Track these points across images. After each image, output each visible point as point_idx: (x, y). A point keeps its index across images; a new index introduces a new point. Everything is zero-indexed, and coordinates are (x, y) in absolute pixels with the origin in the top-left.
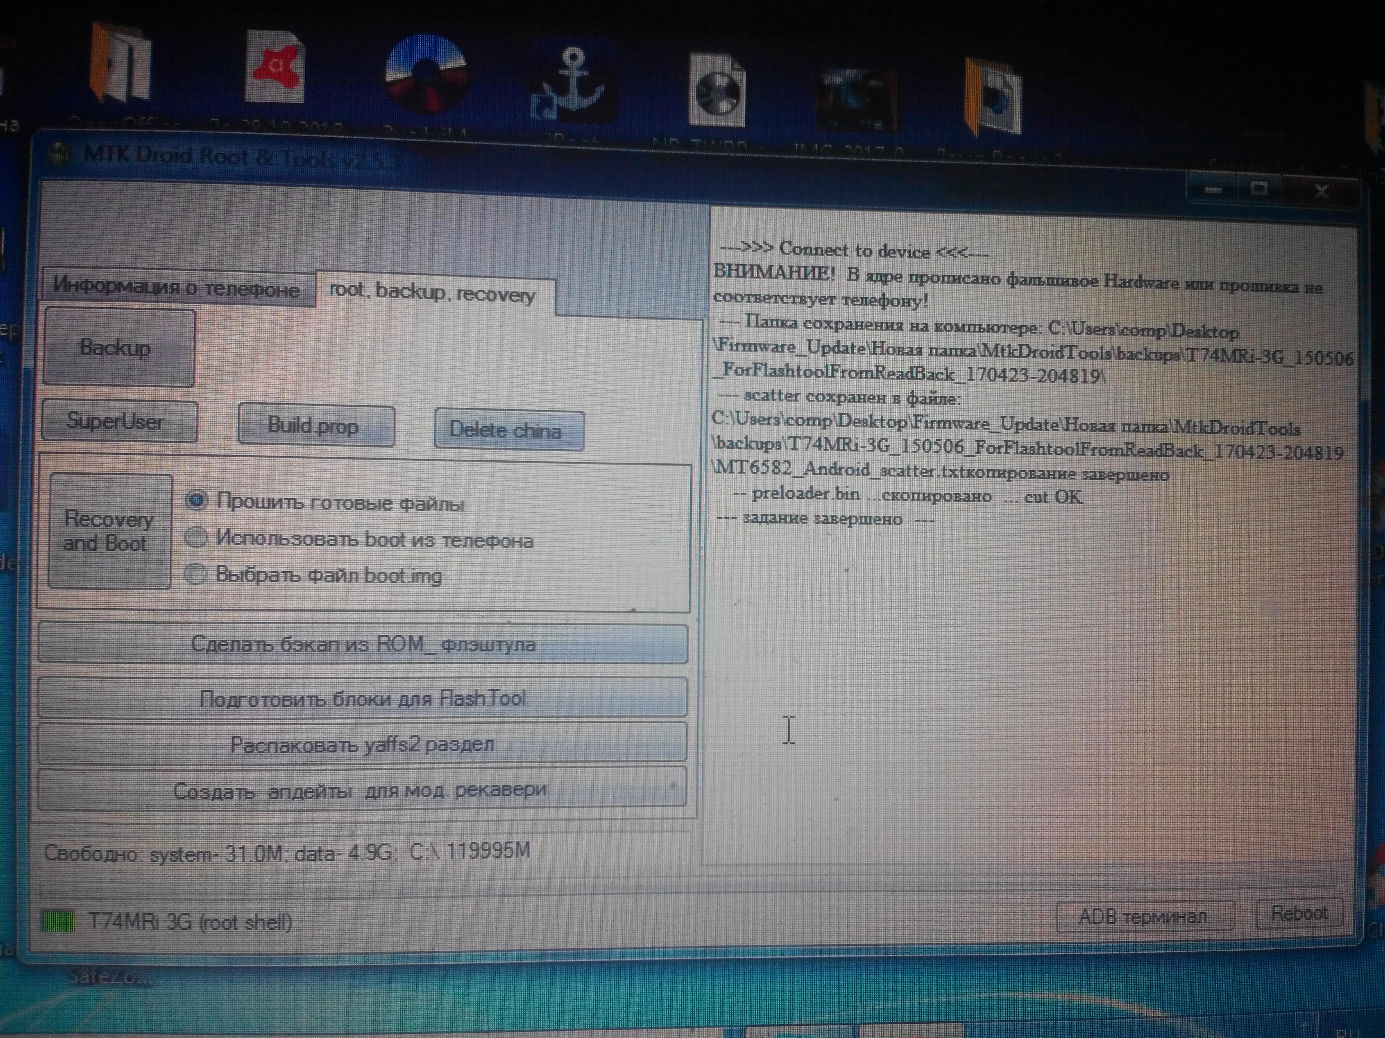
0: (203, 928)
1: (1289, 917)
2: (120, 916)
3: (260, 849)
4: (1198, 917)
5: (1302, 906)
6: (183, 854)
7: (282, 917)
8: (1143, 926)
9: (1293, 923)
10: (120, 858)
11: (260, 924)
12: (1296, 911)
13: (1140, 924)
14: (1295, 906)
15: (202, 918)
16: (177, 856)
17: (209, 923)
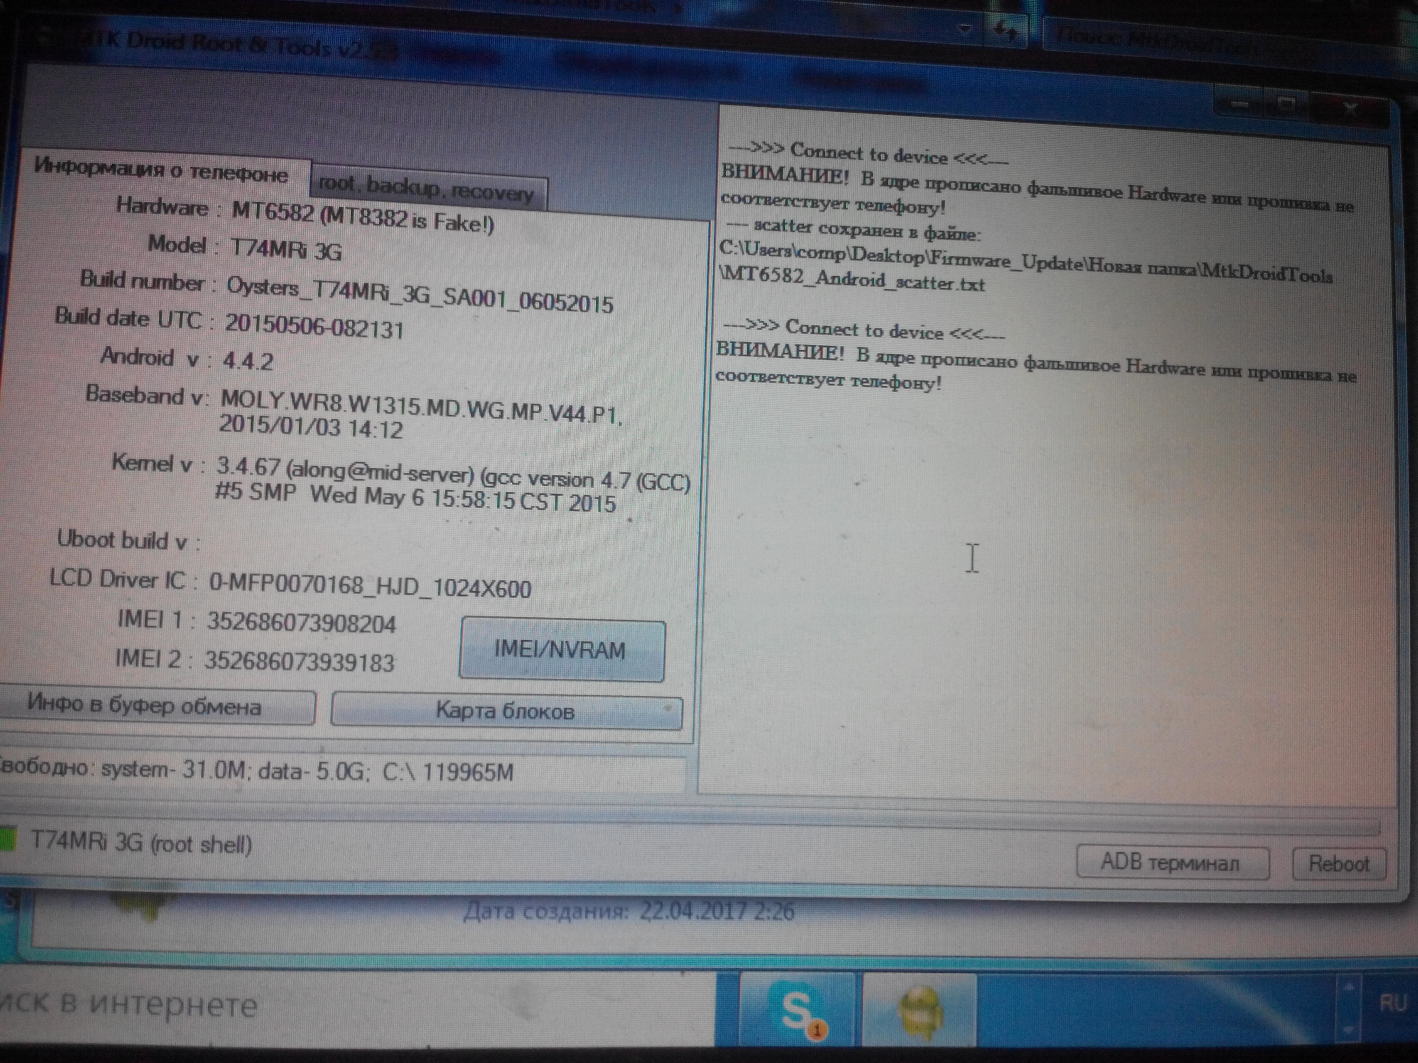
0: (155, 849)
1: (1328, 868)
2: (65, 835)
3: (221, 766)
4: (1229, 864)
5: (1343, 856)
6: (138, 769)
7: (241, 839)
8: (1170, 872)
9: (1333, 875)
10: (69, 772)
11: (217, 846)
12: (1336, 862)
13: (1168, 870)
14: (1335, 856)
15: (154, 838)
16: (131, 770)
17: (161, 845)
